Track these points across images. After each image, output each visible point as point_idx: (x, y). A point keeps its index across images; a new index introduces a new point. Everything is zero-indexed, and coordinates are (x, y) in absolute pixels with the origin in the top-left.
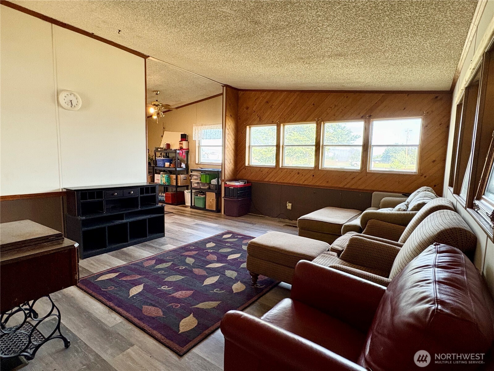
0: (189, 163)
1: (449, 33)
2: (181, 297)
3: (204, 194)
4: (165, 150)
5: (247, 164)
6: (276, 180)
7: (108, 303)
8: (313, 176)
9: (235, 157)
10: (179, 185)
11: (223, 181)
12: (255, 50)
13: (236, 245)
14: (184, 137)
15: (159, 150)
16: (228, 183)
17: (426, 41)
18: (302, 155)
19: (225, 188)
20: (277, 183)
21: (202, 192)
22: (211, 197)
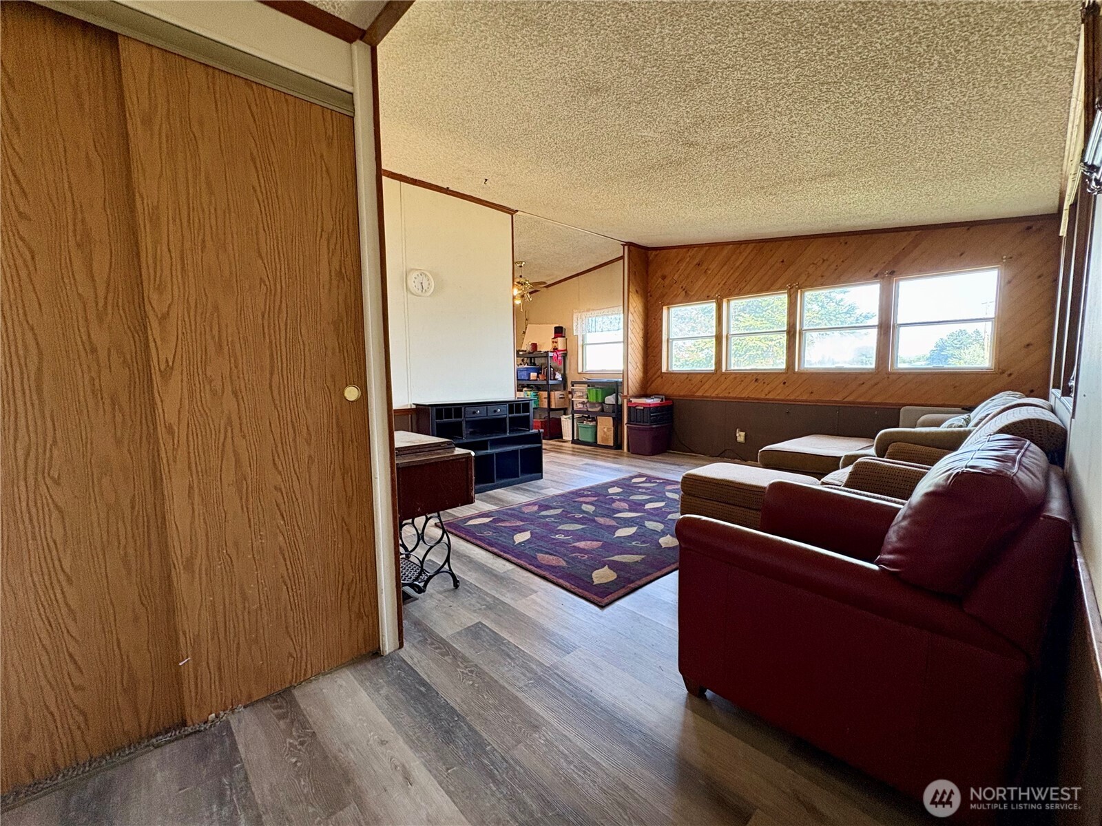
0: (567, 372)
1: (1031, 117)
2: (586, 548)
3: (594, 420)
4: (530, 353)
5: (664, 370)
6: (716, 392)
7: (490, 548)
8: (784, 383)
9: (643, 358)
10: (553, 406)
11: (626, 397)
12: (685, 184)
13: (655, 491)
14: (559, 332)
15: (521, 353)
16: (634, 400)
17: (990, 136)
18: (760, 352)
19: (629, 408)
20: (719, 398)
21: (591, 417)
22: (605, 426)
